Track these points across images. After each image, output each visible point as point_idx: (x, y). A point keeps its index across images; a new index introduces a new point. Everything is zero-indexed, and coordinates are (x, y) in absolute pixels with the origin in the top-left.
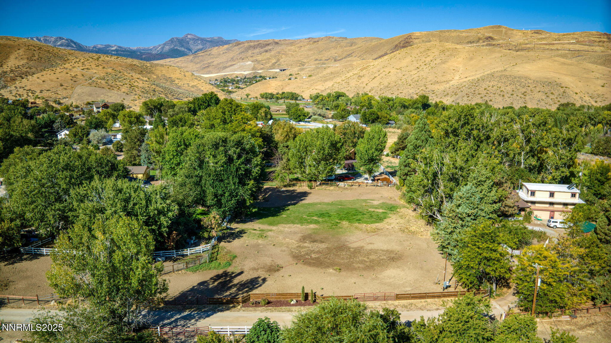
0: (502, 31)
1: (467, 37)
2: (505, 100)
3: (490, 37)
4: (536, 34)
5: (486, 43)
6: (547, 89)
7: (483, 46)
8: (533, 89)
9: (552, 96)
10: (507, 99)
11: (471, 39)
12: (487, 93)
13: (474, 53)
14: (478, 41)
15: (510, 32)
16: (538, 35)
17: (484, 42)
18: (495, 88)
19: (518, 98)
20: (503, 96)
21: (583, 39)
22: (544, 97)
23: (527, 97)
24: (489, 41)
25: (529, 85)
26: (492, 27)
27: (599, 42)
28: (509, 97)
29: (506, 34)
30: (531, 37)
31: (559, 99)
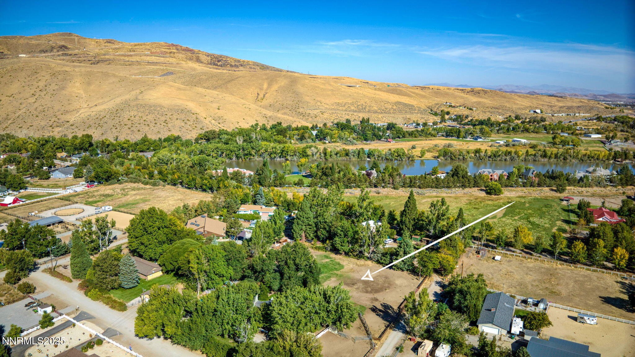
0: (74, 39)
1: (38, 44)
2: (151, 129)
3: (63, 46)
4: (109, 44)
5: (60, 53)
6: (183, 116)
7: (59, 55)
8: (171, 117)
9: (189, 123)
10: (153, 128)
11: (43, 47)
12: (132, 124)
13: (89, 77)
14: (52, 51)
15: (82, 41)
16: (110, 44)
17: (58, 51)
18: (137, 118)
19: (162, 126)
20: (148, 125)
21: (155, 51)
22: (183, 124)
23: (169, 125)
24: (64, 50)
25: (166, 113)
26: (63, 35)
27: (170, 53)
28: (154, 126)
29: (79, 43)
30: (105, 46)
31: (195, 125)
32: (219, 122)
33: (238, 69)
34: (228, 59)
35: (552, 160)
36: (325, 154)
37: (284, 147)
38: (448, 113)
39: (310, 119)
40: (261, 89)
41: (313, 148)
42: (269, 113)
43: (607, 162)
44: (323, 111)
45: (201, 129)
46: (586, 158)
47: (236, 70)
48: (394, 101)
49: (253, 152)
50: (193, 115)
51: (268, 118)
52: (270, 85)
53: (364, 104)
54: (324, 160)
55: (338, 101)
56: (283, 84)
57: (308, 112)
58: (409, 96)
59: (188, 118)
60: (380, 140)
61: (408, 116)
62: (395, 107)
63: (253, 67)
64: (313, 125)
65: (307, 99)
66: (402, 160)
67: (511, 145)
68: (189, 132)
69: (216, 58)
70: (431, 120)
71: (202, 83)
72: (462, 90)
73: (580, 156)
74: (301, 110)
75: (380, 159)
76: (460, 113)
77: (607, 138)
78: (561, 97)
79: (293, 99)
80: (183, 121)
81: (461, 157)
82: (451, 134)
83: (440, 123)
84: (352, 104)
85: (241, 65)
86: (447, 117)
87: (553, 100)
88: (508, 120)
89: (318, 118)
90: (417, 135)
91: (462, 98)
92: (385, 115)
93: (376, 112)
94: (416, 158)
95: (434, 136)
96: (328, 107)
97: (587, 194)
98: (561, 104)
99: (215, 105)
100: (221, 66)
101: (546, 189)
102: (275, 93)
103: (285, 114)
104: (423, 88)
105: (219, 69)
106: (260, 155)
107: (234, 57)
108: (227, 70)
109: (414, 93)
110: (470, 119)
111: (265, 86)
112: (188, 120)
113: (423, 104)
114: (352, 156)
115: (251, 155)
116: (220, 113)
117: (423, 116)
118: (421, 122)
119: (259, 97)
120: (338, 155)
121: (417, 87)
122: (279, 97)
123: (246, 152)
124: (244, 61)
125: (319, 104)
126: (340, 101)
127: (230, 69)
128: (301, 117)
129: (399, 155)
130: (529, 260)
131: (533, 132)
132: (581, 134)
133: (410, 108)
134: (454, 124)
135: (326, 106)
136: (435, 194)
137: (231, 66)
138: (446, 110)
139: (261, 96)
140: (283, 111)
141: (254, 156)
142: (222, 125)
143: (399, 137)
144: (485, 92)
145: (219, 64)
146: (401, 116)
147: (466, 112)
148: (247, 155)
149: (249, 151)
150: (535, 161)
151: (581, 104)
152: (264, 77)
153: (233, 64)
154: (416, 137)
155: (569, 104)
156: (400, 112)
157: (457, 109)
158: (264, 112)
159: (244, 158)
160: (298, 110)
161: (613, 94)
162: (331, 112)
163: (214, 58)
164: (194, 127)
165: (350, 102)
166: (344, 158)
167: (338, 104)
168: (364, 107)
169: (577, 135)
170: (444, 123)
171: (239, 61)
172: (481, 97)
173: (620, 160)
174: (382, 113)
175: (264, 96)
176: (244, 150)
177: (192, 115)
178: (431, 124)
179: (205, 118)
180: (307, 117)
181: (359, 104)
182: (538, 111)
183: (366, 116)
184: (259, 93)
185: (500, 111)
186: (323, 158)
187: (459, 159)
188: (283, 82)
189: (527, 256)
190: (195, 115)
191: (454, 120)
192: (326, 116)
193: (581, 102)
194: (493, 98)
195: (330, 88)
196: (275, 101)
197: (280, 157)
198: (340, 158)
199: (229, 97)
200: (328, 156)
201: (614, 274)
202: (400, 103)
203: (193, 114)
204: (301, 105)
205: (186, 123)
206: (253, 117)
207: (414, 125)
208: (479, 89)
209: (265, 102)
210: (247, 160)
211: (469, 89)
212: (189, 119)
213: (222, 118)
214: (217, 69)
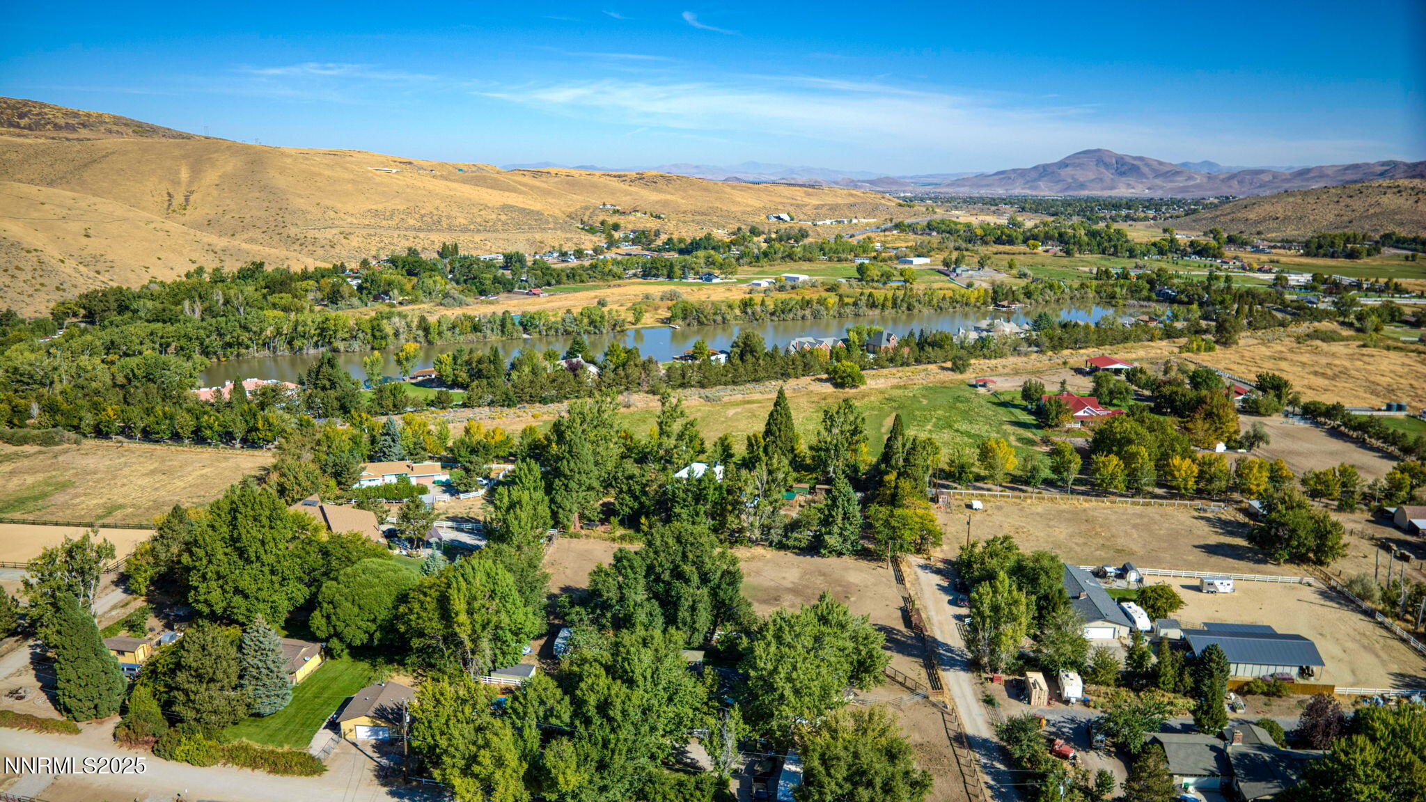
31: (40, 280)
32: (97, 268)
33: (75, 136)
34: (46, 110)
35: (887, 312)
36: (426, 330)
37: (327, 319)
38: (616, 227)
39: (320, 252)
40: (176, 183)
41: (396, 320)
42: (221, 242)
43: (983, 308)
44: (347, 230)
45: (58, 288)
46: (946, 304)
47: (70, 136)
48: (498, 204)
49: (245, 336)
50: (29, 255)
51: (220, 253)
52: (196, 172)
53: (435, 212)
54: (425, 344)
55: (374, 207)
56: (229, 168)
57: (311, 233)
58: (515, 190)
59: (17, 263)
60: (510, 291)
61: (538, 236)
62: (503, 217)
63: (115, 128)
64: (335, 266)
65: (300, 203)
66: (601, 333)
67: (788, 288)
68: (27, 300)
69: (13, 108)
70: (589, 242)
71: (10, 170)
72: (619, 176)
73: (935, 301)
74: (293, 231)
75: (552, 332)
76: (640, 226)
77: (946, 264)
78: (812, 186)
79: (266, 204)
80: (6, 271)
81: (719, 318)
82: (654, 272)
83: (608, 248)
84: (408, 212)
85: (84, 125)
86: (616, 235)
87: (798, 193)
88: (739, 239)
89: (338, 248)
90: (585, 277)
91: (627, 193)
92: (488, 235)
93: (465, 230)
94: (627, 326)
95: (620, 278)
96: (355, 221)
97: (1005, 371)
98: (815, 201)
99: (76, 227)
100: (30, 128)
101: (933, 368)
102: (215, 193)
103: (252, 241)
104: (536, 174)
105: (25, 136)
106: (264, 344)
107: (60, 105)
108: (47, 138)
109: (525, 185)
110: (664, 237)
111: (184, 174)
112: (18, 268)
113: (555, 207)
114: (489, 332)
115: (240, 344)
116: (94, 245)
117: (569, 235)
118: (569, 247)
119: (175, 203)
120: (457, 331)
121: (523, 172)
122: (228, 201)
123: (228, 338)
124: (88, 115)
125: (332, 214)
126: (380, 207)
127: (55, 134)
128: (296, 247)
129: (592, 323)
130: (1029, 501)
131: (804, 259)
132: (890, 259)
133: (535, 219)
134: (636, 249)
135: (350, 219)
136: (739, 397)
137: (57, 127)
138: (612, 220)
139: (179, 199)
140: (246, 236)
141: (247, 347)
142: (107, 275)
143: (549, 284)
144: (668, 179)
145: (23, 122)
146: (522, 237)
147: (652, 224)
148: (230, 345)
149: (235, 334)
150: (857, 315)
151: (852, 200)
152: (177, 153)
153: (61, 121)
154: (582, 281)
155: (830, 200)
156: (518, 226)
157: (631, 218)
158: (205, 240)
159: (225, 355)
160: (285, 232)
161: (887, 178)
162: (364, 232)
163: (9, 107)
164: (38, 287)
165: (401, 208)
166: (471, 336)
167: (376, 214)
168: (435, 218)
169: (884, 260)
170: (614, 250)
171: (75, 115)
172: (660, 191)
173: (1005, 303)
174: (479, 231)
175: (187, 200)
176: (221, 335)
177: (24, 254)
178: (590, 252)
179: (62, 261)
180: (310, 247)
181: (423, 212)
182: (785, 216)
183: (449, 239)
184: (171, 191)
185: (715, 219)
186: (422, 339)
187: (715, 321)
188: (229, 165)
189: (1017, 493)
190: (34, 253)
191: (634, 242)
192: (355, 242)
193: (852, 195)
194: (685, 191)
195: (346, 175)
196: (220, 210)
197: (316, 345)
198: (462, 338)
199: (107, 206)
200: (434, 336)
201: (1180, 505)
202: (512, 207)
203: (28, 252)
204: (288, 218)
205: (13, 276)
206: (181, 254)
207: (556, 255)
208: (655, 173)
209: (191, 214)
210: (232, 358)
211: (633, 174)
212: (21, 265)
213: (102, 259)
214: (19, 135)
